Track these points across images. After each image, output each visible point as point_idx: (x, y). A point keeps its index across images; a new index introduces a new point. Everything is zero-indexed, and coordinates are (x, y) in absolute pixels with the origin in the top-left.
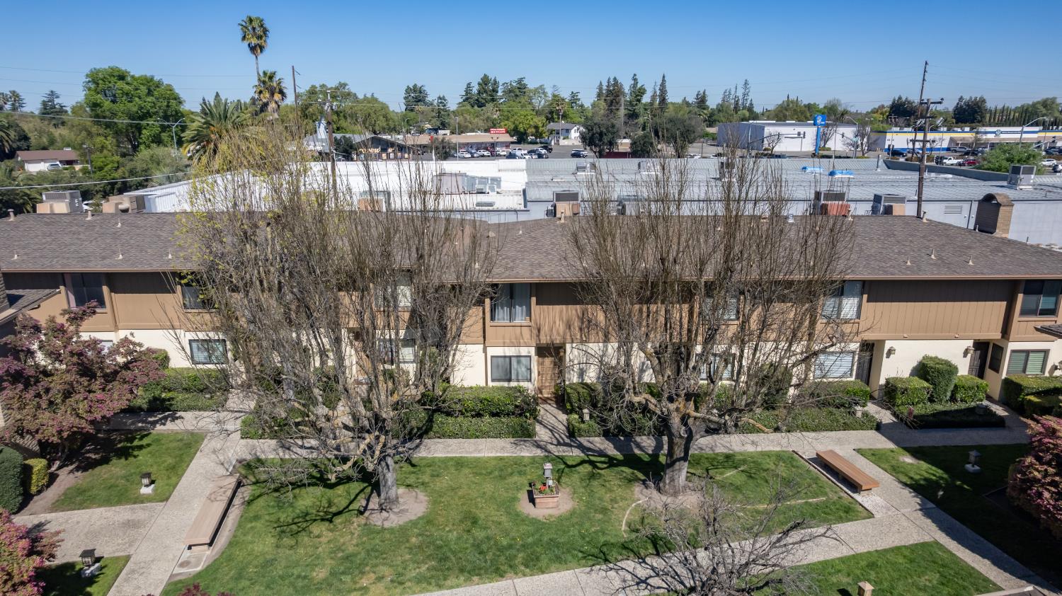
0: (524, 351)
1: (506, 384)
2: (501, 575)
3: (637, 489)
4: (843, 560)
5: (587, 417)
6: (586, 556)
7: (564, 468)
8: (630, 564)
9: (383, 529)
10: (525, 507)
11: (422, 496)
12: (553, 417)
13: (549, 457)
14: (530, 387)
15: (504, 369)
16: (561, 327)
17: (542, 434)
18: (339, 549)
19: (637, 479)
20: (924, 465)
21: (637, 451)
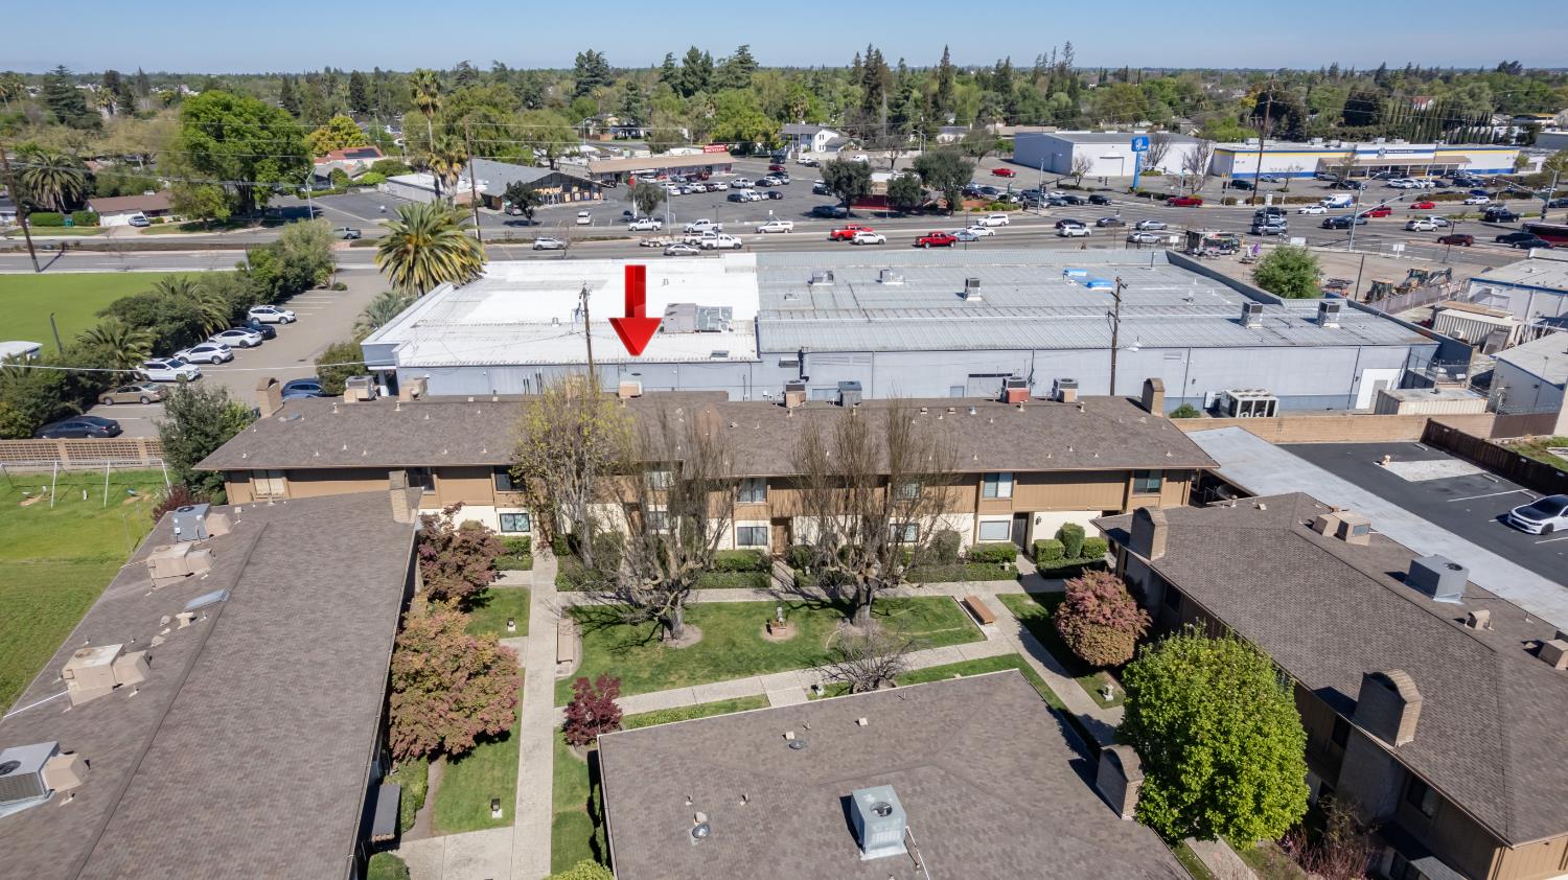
0: (761, 523)
1: (747, 547)
2: (752, 674)
3: (839, 623)
4: (956, 665)
5: (808, 572)
6: (803, 663)
7: (790, 609)
8: (828, 667)
9: (676, 650)
10: (765, 635)
11: (697, 629)
12: (784, 571)
13: (780, 603)
14: (766, 550)
15: (748, 536)
16: (788, 505)
17: (776, 585)
18: (653, 662)
19: (838, 617)
20: (1038, 606)
21: (842, 597)
